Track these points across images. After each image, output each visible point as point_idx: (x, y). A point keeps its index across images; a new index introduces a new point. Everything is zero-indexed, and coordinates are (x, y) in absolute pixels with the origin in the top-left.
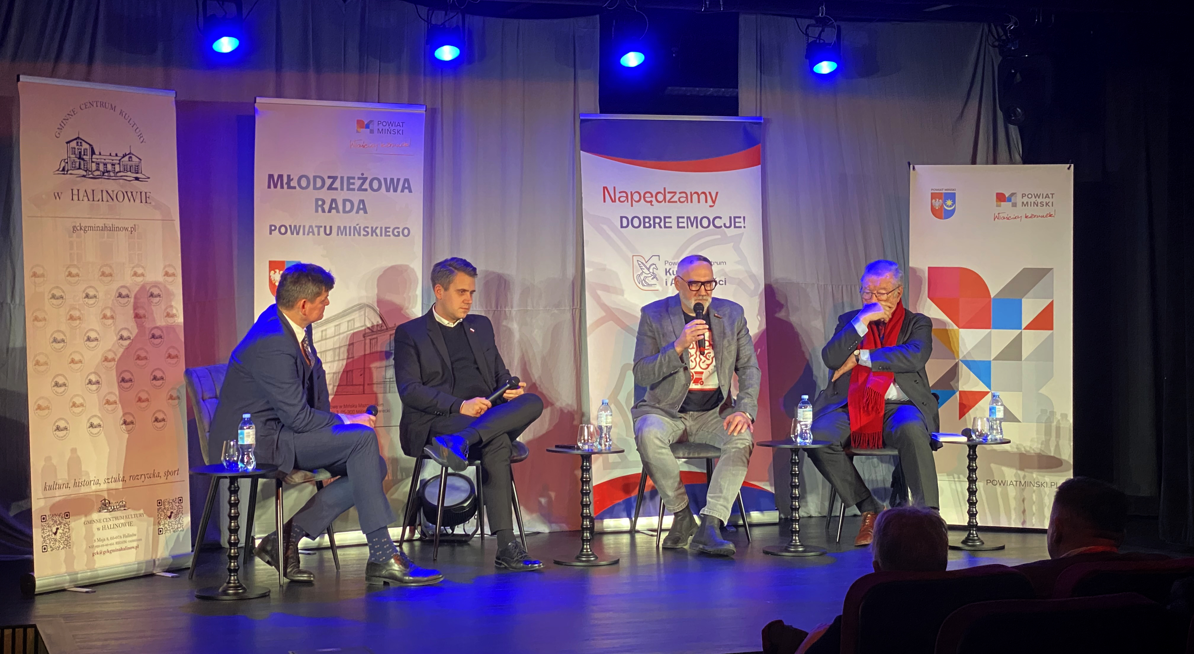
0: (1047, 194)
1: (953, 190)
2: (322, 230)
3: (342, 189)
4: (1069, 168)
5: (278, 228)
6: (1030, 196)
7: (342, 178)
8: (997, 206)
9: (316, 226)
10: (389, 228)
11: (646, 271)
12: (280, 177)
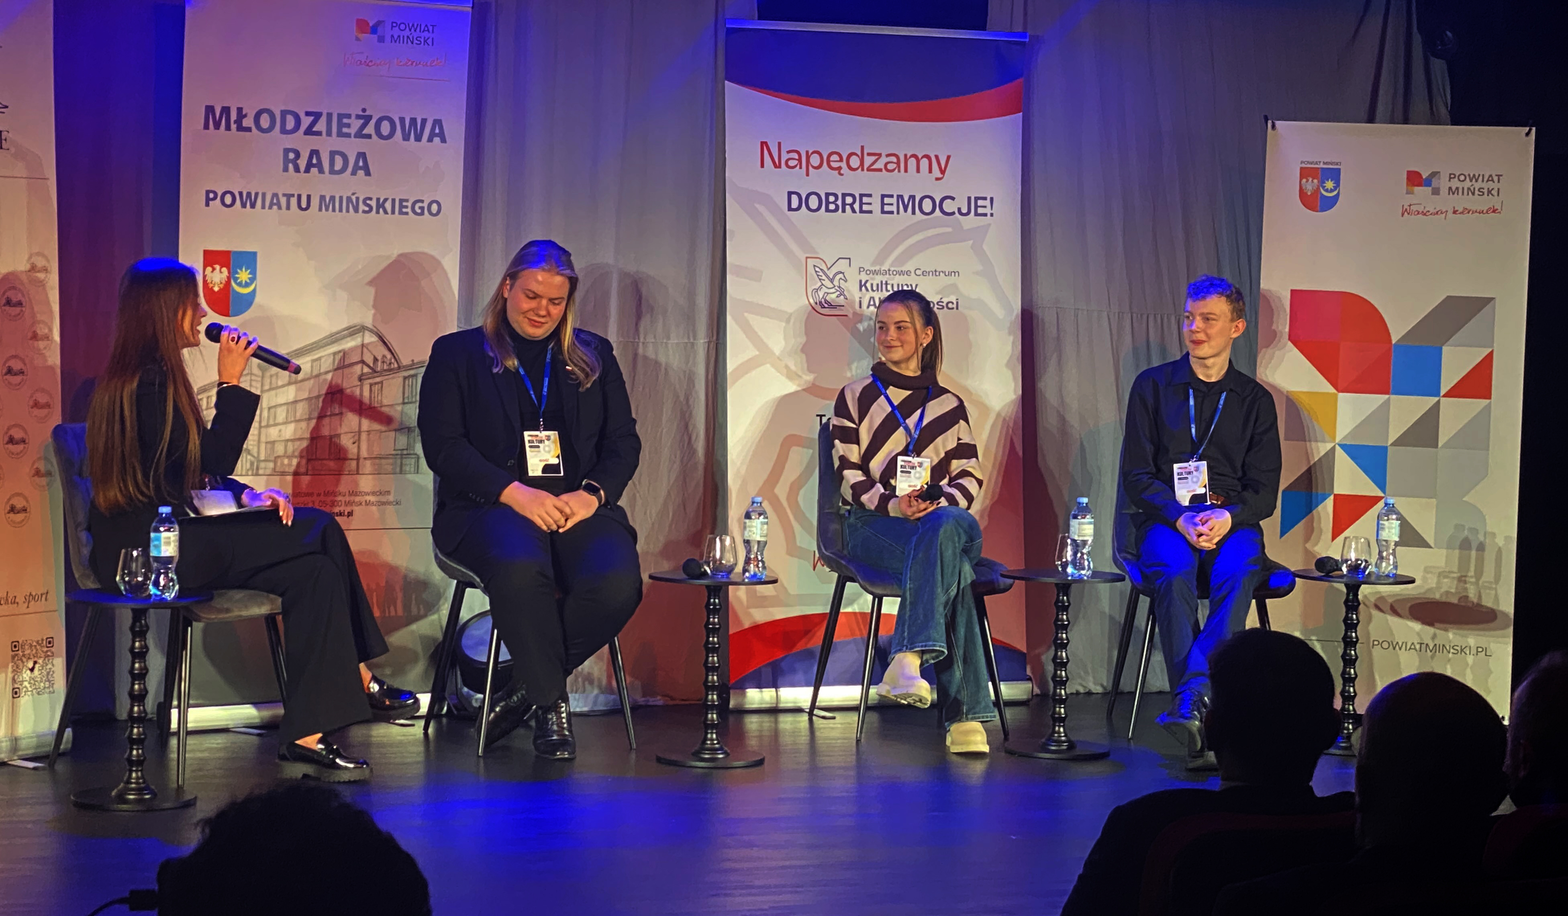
0: (1491, 176)
1: (1337, 164)
2: (294, 201)
3: (329, 134)
4: (1528, 134)
5: (219, 195)
6: (1462, 178)
7: (330, 115)
8: (1409, 192)
9: (284, 195)
10: (407, 201)
11: (827, 283)
12: (226, 110)
